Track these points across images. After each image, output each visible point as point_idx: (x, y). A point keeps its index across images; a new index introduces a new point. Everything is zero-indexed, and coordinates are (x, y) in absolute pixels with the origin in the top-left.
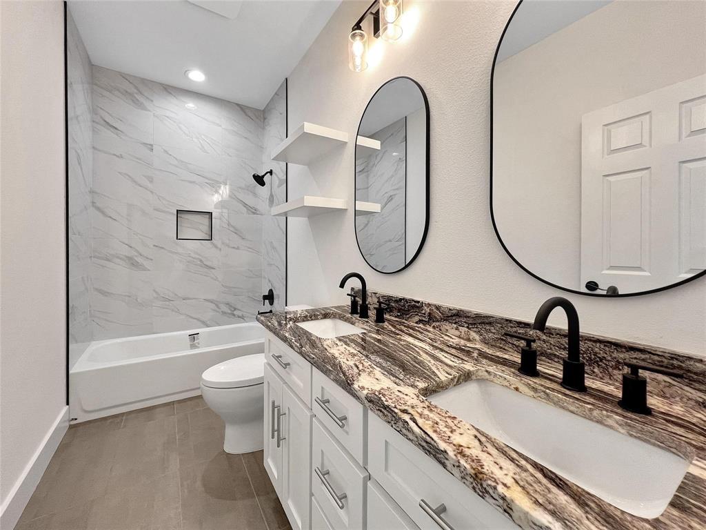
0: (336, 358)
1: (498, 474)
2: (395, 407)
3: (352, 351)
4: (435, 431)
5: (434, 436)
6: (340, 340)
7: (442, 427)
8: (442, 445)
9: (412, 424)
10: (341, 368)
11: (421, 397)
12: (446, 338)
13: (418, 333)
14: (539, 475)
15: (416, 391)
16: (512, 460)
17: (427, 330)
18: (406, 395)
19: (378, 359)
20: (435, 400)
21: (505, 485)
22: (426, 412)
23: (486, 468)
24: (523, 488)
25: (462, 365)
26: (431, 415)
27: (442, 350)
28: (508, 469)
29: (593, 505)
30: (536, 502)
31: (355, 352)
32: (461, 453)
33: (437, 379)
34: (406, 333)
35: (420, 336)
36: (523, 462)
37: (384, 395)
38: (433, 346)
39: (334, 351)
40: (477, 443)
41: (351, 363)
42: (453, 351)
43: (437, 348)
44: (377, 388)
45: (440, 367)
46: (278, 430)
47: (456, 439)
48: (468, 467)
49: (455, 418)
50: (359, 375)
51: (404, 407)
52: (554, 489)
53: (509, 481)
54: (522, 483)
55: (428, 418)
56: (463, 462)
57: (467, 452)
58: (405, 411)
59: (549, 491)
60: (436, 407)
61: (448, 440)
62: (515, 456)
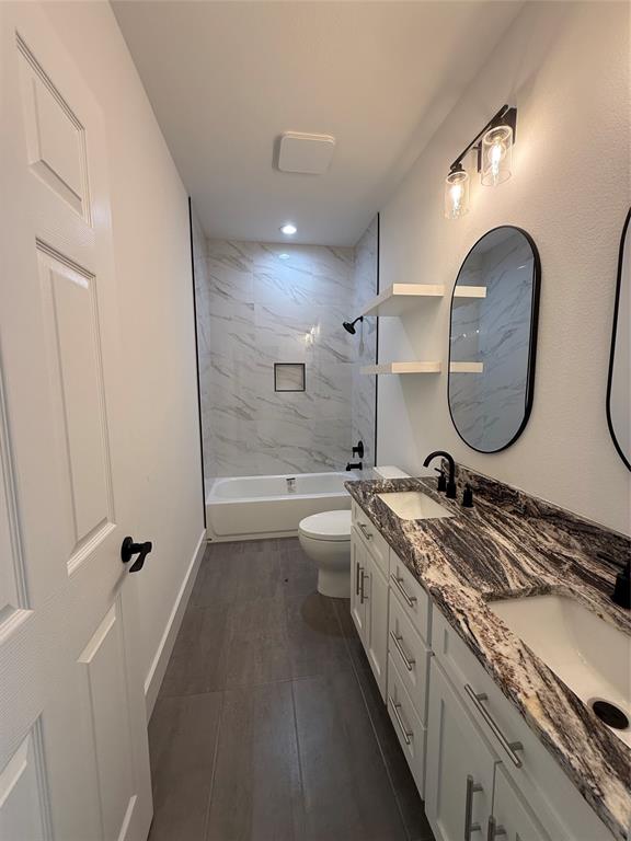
0: (411, 544)
1: (524, 685)
2: (453, 606)
3: (429, 539)
4: (482, 636)
5: (480, 640)
6: (419, 524)
7: (490, 634)
8: (484, 649)
9: (463, 625)
10: (413, 555)
11: (483, 602)
12: (540, 538)
13: (507, 528)
14: (564, 699)
15: (479, 595)
16: (545, 679)
17: (520, 525)
18: (468, 596)
19: (451, 553)
20: (495, 608)
21: (525, 695)
22: (481, 617)
23: (515, 677)
24: (541, 702)
25: (543, 577)
26: (484, 621)
27: (527, 554)
28: (536, 685)
29: (601, 734)
30: (548, 715)
31: (431, 540)
32: (499, 661)
33: (506, 587)
34: (493, 526)
35: (508, 532)
36: (555, 684)
37: (446, 592)
38: (518, 547)
39: (410, 536)
40: (518, 656)
41: (424, 553)
42: (540, 558)
43: (522, 550)
44: (442, 584)
45: (515, 574)
46: (362, 589)
47: (500, 648)
48: (499, 672)
49: (506, 630)
50: (429, 566)
51: (461, 608)
52: (571, 712)
53: (531, 693)
54: (542, 698)
55: (480, 623)
56: (496, 667)
57: (504, 661)
58: (461, 612)
59: (565, 711)
60: (492, 615)
61: (491, 647)
62: (549, 677)
